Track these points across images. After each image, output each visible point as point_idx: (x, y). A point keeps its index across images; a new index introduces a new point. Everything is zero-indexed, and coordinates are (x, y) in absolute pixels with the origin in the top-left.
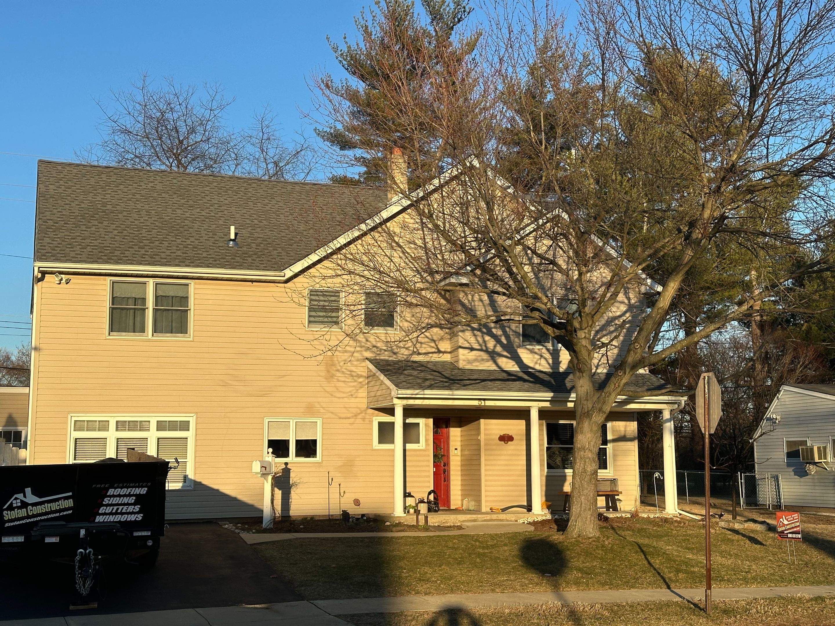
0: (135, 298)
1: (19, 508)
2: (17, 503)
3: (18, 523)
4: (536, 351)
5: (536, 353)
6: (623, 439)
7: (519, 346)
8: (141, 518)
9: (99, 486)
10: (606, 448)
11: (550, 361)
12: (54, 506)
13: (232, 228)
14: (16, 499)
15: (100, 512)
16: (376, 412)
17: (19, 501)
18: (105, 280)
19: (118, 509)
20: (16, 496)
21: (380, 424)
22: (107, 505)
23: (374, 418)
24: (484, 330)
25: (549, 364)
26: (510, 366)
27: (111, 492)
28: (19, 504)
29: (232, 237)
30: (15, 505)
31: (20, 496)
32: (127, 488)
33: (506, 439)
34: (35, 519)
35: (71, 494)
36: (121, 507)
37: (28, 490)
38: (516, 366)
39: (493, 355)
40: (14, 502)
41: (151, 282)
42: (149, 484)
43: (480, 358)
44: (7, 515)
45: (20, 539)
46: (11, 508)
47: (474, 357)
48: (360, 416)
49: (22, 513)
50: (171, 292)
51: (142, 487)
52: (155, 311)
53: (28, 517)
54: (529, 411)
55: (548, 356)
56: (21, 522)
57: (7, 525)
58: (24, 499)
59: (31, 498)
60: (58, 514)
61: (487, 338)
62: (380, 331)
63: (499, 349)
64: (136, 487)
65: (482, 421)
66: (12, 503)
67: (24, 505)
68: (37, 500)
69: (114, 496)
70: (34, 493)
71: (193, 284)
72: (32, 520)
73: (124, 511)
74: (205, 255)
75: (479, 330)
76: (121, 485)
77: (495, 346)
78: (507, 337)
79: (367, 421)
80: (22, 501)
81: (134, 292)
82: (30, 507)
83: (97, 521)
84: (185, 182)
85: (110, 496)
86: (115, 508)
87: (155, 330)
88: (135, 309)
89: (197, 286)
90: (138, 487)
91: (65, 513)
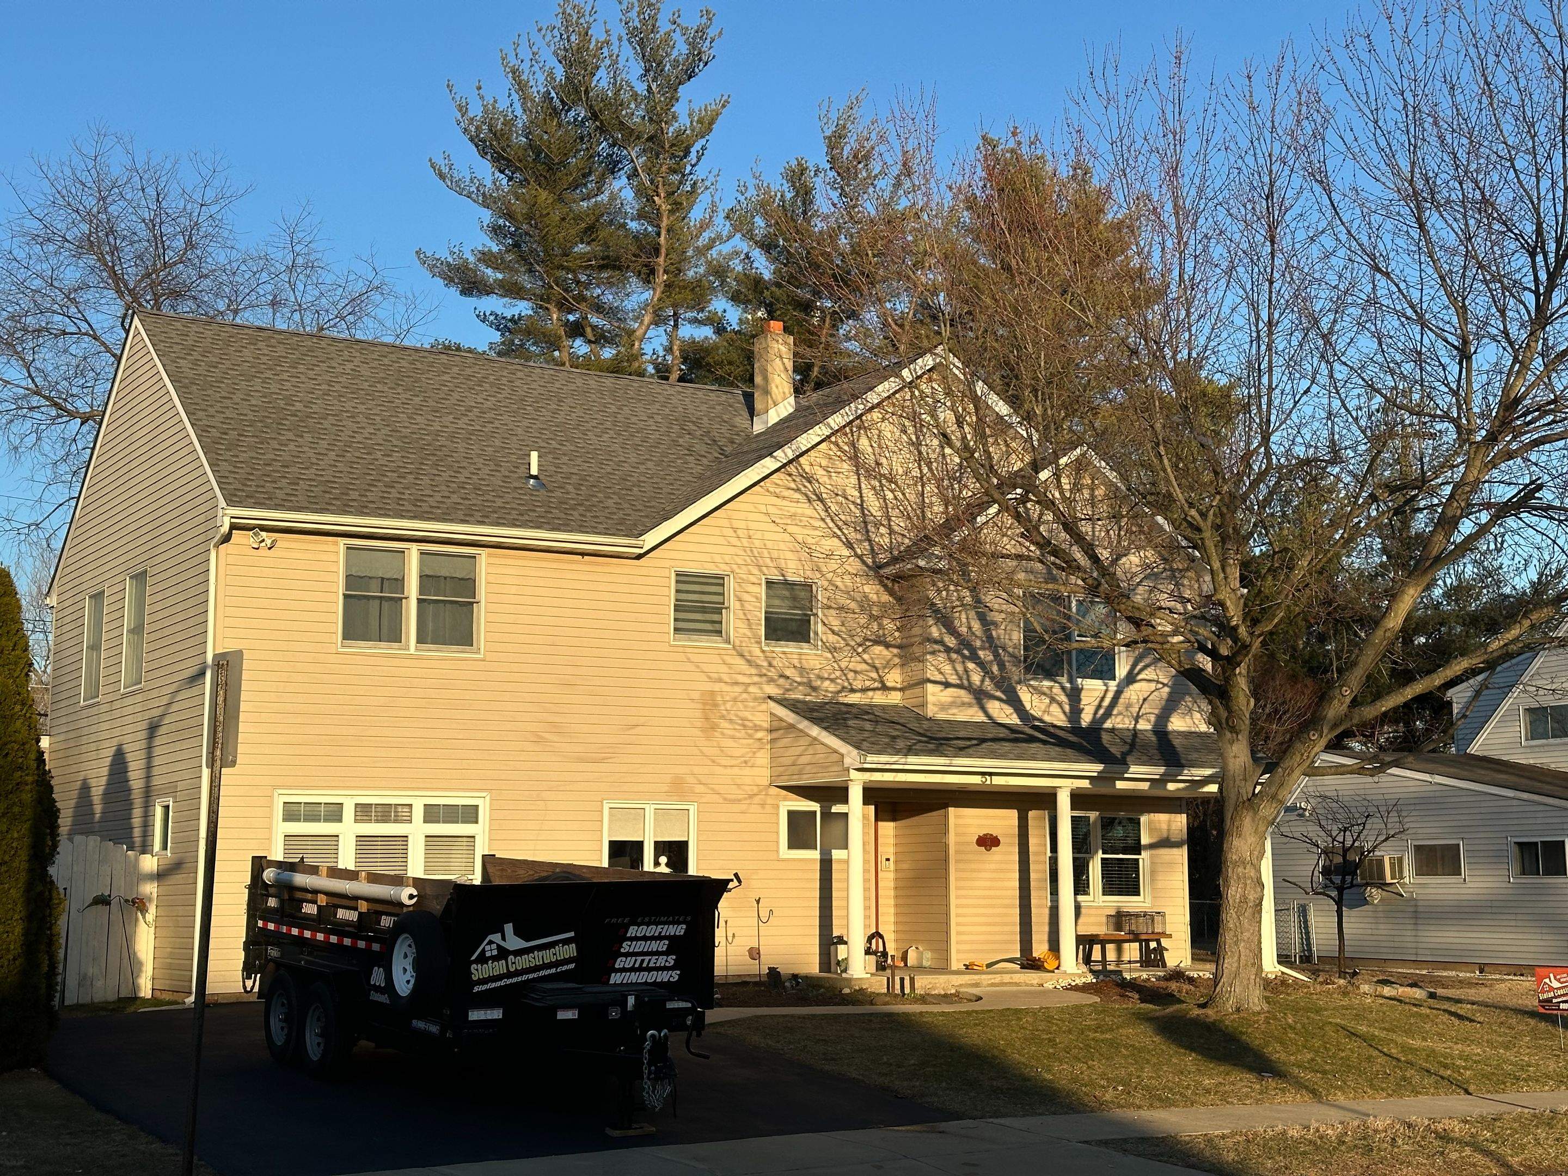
0: (383, 579)
1: (495, 959)
2: (491, 951)
3: (493, 985)
4: (1045, 690)
5: (1045, 694)
6: (1165, 843)
7: (1019, 682)
8: (677, 978)
9: (614, 920)
10: (1137, 860)
11: (1067, 708)
12: (548, 956)
13: (534, 456)
14: (491, 942)
15: (617, 966)
16: (784, 792)
17: (494, 946)
18: (336, 543)
19: (643, 961)
20: (490, 937)
21: (791, 814)
22: (627, 955)
23: (781, 803)
24: (966, 652)
25: (1064, 713)
26: (1004, 714)
27: (632, 931)
28: (495, 953)
29: (534, 471)
30: (488, 954)
31: (496, 937)
32: (657, 924)
33: (988, 842)
34: (520, 979)
35: (572, 934)
36: (647, 958)
37: (509, 928)
38: (1015, 716)
39: (980, 696)
40: (488, 948)
41: (414, 550)
42: (689, 918)
43: (958, 700)
44: (478, 971)
45: (497, 1014)
46: (483, 959)
47: (950, 699)
48: (757, 800)
49: (499, 967)
50: (444, 569)
51: (679, 923)
52: (420, 601)
53: (509, 975)
54: (1055, 795)
55: (1063, 698)
56: (498, 984)
57: (476, 989)
58: (502, 943)
59: (514, 943)
60: (553, 971)
61: (971, 666)
62: (791, 648)
63: (988, 685)
64: (669, 923)
65: (951, 810)
66: (484, 951)
67: (503, 954)
68: (521, 944)
69: (636, 939)
70: (517, 933)
71: (483, 556)
72: (515, 980)
73: (651, 965)
74: (499, 503)
75: (958, 652)
76: (647, 919)
77: (982, 681)
78: (1002, 666)
79: (768, 809)
80: (499, 947)
81: (382, 567)
82: (511, 958)
83: (612, 982)
84: (404, 363)
85: (632, 939)
86: (639, 959)
87: (421, 640)
88: (381, 598)
89: (492, 560)
90: (673, 923)
91: (565, 968)
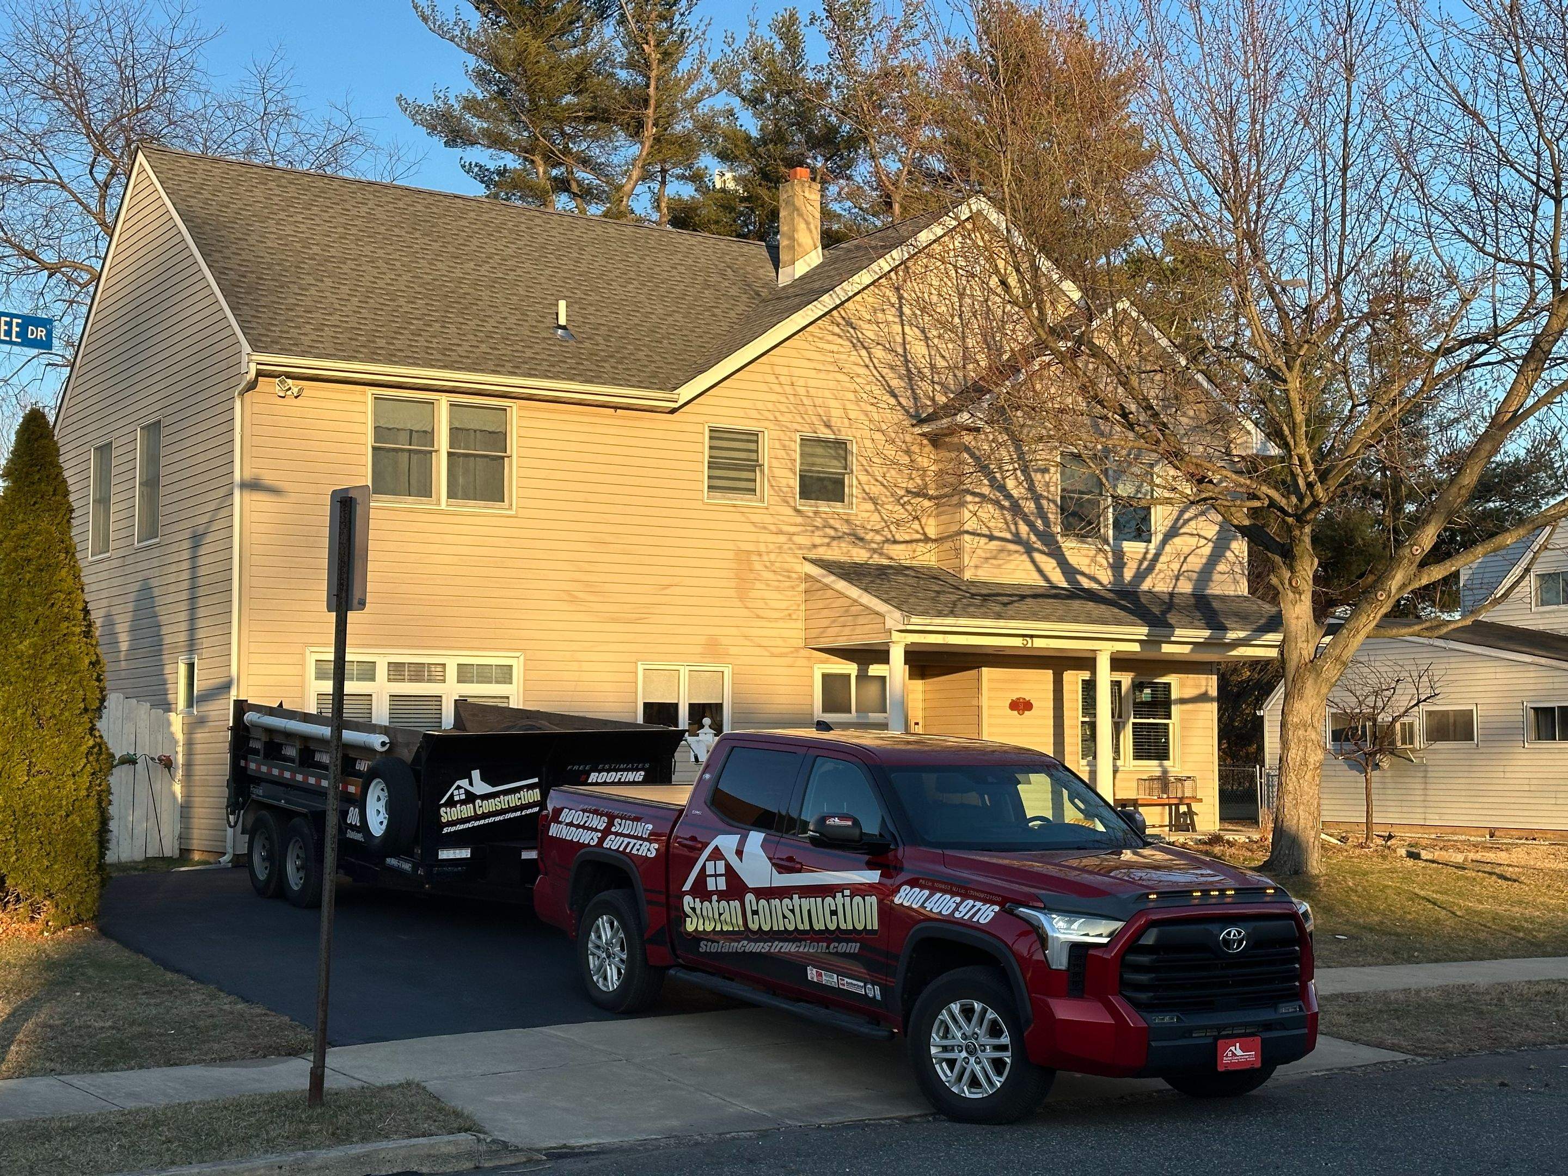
1: (463, 802)
2: (460, 796)
3: (462, 827)
9: (576, 767)
12: (513, 800)
14: (459, 787)
17: (462, 791)
20: (458, 783)
27: (593, 777)
28: (463, 797)
30: (456, 798)
31: (464, 783)
32: (617, 771)
34: (487, 821)
35: (536, 780)
37: (476, 774)
40: (456, 792)
42: (647, 766)
44: (447, 814)
45: (465, 853)
46: (451, 803)
49: (467, 811)
51: (638, 770)
53: (477, 817)
56: (466, 826)
57: (445, 830)
58: (469, 788)
59: (481, 788)
60: (518, 814)
64: (628, 770)
66: (452, 795)
67: (471, 798)
68: (486, 789)
69: (597, 784)
70: (484, 778)
72: (482, 822)
76: (607, 767)
80: (467, 792)
82: (478, 802)
85: (593, 784)
90: (632, 770)
91: (529, 811)
